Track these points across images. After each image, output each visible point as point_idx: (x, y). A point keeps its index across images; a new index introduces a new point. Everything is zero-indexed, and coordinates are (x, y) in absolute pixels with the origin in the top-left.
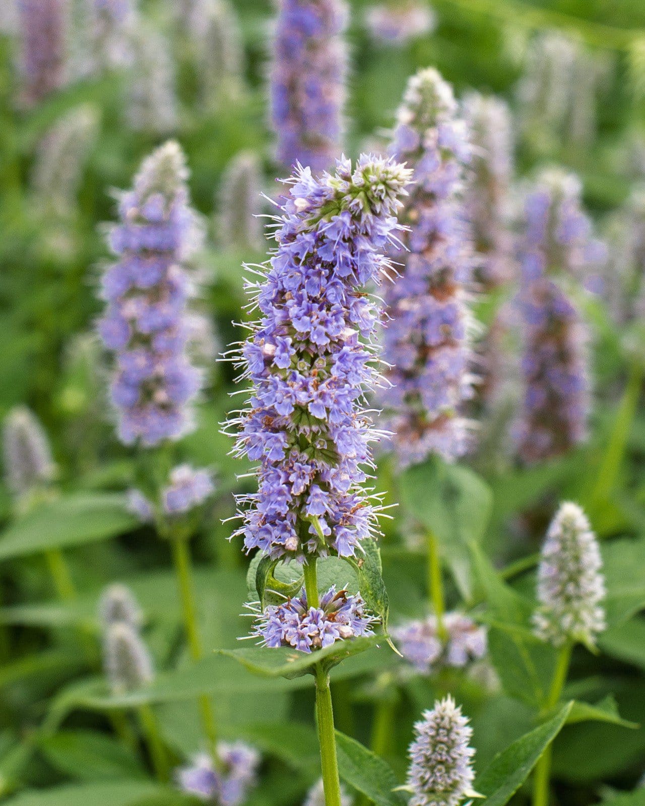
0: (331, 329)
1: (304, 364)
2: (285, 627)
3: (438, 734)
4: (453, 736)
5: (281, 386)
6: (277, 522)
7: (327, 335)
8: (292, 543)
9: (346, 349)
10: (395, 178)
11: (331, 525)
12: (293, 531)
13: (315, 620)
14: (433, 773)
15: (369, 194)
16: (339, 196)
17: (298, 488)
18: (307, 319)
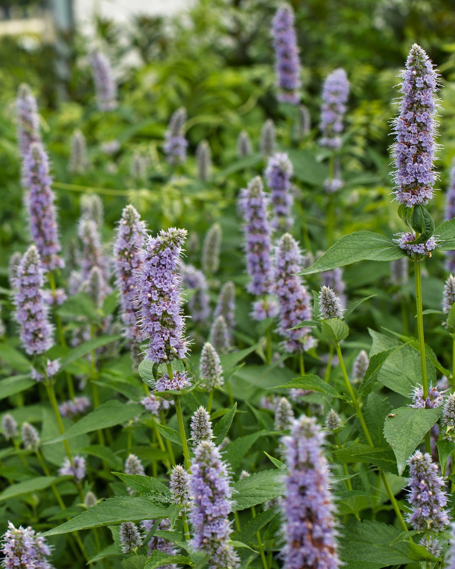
0: (168, 285)
1: (161, 298)
2: (166, 385)
3: (200, 419)
4: (205, 419)
5: (156, 307)
6: (160, 351)
7: (167, 287)
8: (165, 357)
9: (174, 291)
10: (183, 234)
11: (177, 349)
12: (165, 353)
13: (175, 381)
14: (201, 431)
15: (175, 240)
16: (165, 242)
17: (166, 338)
18: (160, 284)
